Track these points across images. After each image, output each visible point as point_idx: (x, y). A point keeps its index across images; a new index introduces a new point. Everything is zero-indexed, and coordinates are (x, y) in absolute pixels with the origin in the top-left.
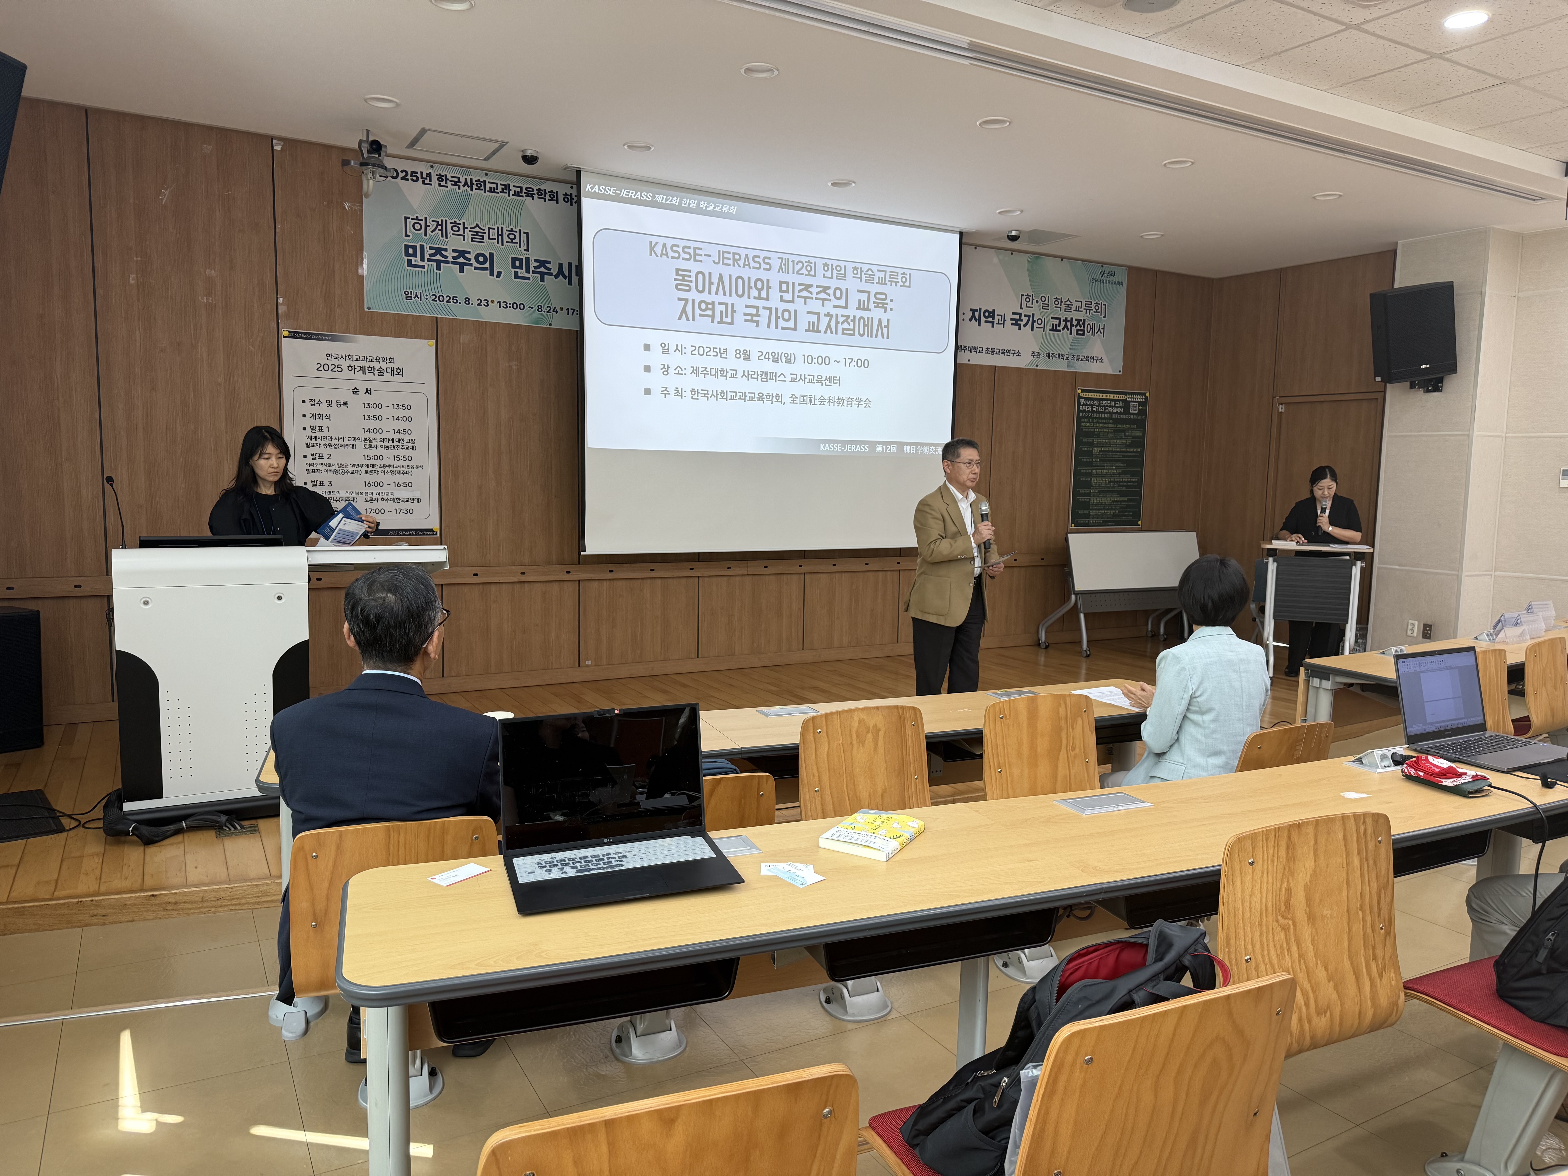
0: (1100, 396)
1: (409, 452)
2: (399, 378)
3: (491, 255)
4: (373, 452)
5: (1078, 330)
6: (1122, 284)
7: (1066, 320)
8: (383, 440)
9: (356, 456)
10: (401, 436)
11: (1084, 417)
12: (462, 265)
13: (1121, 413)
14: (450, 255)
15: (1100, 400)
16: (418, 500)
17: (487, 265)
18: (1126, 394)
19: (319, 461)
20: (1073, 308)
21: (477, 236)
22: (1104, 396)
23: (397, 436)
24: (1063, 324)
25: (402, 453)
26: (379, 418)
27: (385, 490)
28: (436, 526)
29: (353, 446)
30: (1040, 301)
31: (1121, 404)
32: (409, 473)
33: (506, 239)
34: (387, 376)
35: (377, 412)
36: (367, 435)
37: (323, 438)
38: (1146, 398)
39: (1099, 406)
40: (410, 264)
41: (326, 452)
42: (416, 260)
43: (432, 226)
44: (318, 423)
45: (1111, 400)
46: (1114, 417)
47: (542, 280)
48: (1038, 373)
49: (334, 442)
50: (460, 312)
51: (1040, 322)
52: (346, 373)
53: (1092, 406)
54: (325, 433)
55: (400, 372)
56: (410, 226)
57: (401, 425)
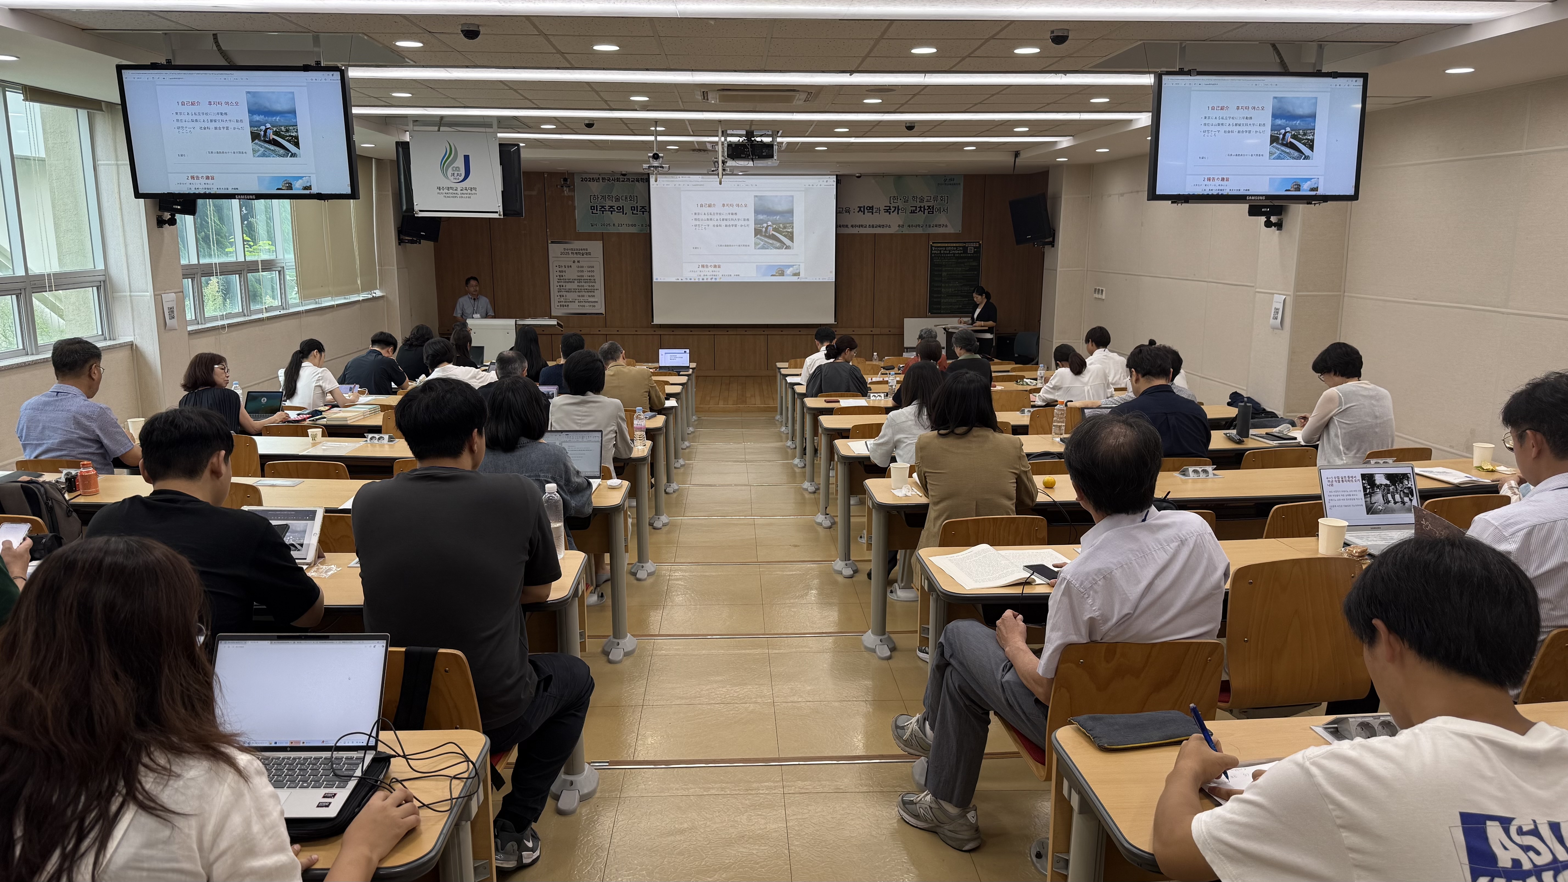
0: (946, 245)
1: (593, 284)
2: (589, 256)
3: (623, 206)
4: (580, 284)
5: (929, 212)
6: (959, 184)
7: (920, 207)
8: (584, 280)
9: (574, 286)
10: (590, 278)
11: (936, 257)
12: (612, 211)
13: (961, 253)
14: (607, 208)
15: (946, 247)
16: (597, 302)
17: (621, 210)
18: (965, 243)
19: (562, 288)
20: (925, 200)
21: (617, 200)
22: (949, 245)
23: (589, 278)
24: (918, 209)
25: (591, 284)
26: (583, 271)
27: (585, 298)
28: (604, 313)
29: (574, 282)
30: (902, 199)
31: (961, 249)
32: (594, 292)
33: (628, 199)
34: (585, 256)
35: (582, 269)
36: (579, 278)
37: (563, 279)
38: (980, 244)
39: (946, 250)
40: (592, 213)
41: (564, 284)
42: (595, 211)
43: (600, 197)
44: (561, 274)
45: (954, 247)
46: (956, 255)
47: (643, 214)
48: (903, 236)
49: (567, 281)
50: (612, 230)
51: (903, 209)
52: (571, 255)
53: (940, 250)
54: (564, 278)
55: (590, 254)
56: (592, 198)
57: (590, 274)
